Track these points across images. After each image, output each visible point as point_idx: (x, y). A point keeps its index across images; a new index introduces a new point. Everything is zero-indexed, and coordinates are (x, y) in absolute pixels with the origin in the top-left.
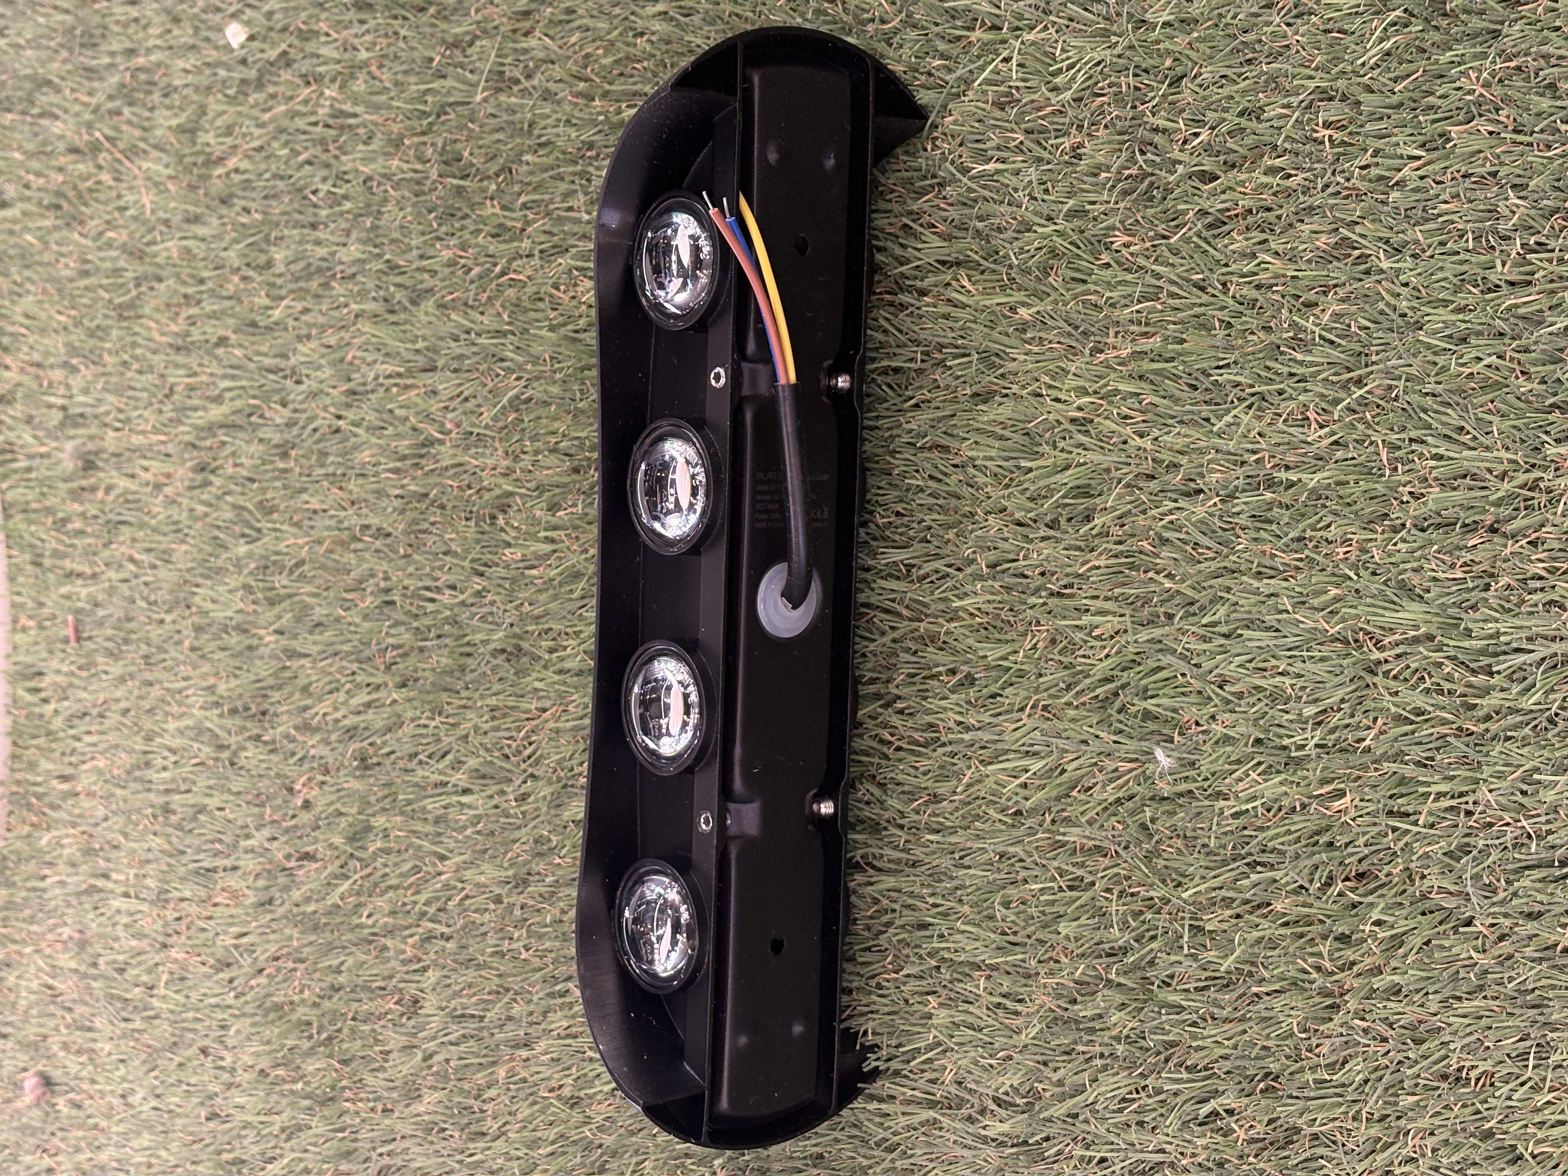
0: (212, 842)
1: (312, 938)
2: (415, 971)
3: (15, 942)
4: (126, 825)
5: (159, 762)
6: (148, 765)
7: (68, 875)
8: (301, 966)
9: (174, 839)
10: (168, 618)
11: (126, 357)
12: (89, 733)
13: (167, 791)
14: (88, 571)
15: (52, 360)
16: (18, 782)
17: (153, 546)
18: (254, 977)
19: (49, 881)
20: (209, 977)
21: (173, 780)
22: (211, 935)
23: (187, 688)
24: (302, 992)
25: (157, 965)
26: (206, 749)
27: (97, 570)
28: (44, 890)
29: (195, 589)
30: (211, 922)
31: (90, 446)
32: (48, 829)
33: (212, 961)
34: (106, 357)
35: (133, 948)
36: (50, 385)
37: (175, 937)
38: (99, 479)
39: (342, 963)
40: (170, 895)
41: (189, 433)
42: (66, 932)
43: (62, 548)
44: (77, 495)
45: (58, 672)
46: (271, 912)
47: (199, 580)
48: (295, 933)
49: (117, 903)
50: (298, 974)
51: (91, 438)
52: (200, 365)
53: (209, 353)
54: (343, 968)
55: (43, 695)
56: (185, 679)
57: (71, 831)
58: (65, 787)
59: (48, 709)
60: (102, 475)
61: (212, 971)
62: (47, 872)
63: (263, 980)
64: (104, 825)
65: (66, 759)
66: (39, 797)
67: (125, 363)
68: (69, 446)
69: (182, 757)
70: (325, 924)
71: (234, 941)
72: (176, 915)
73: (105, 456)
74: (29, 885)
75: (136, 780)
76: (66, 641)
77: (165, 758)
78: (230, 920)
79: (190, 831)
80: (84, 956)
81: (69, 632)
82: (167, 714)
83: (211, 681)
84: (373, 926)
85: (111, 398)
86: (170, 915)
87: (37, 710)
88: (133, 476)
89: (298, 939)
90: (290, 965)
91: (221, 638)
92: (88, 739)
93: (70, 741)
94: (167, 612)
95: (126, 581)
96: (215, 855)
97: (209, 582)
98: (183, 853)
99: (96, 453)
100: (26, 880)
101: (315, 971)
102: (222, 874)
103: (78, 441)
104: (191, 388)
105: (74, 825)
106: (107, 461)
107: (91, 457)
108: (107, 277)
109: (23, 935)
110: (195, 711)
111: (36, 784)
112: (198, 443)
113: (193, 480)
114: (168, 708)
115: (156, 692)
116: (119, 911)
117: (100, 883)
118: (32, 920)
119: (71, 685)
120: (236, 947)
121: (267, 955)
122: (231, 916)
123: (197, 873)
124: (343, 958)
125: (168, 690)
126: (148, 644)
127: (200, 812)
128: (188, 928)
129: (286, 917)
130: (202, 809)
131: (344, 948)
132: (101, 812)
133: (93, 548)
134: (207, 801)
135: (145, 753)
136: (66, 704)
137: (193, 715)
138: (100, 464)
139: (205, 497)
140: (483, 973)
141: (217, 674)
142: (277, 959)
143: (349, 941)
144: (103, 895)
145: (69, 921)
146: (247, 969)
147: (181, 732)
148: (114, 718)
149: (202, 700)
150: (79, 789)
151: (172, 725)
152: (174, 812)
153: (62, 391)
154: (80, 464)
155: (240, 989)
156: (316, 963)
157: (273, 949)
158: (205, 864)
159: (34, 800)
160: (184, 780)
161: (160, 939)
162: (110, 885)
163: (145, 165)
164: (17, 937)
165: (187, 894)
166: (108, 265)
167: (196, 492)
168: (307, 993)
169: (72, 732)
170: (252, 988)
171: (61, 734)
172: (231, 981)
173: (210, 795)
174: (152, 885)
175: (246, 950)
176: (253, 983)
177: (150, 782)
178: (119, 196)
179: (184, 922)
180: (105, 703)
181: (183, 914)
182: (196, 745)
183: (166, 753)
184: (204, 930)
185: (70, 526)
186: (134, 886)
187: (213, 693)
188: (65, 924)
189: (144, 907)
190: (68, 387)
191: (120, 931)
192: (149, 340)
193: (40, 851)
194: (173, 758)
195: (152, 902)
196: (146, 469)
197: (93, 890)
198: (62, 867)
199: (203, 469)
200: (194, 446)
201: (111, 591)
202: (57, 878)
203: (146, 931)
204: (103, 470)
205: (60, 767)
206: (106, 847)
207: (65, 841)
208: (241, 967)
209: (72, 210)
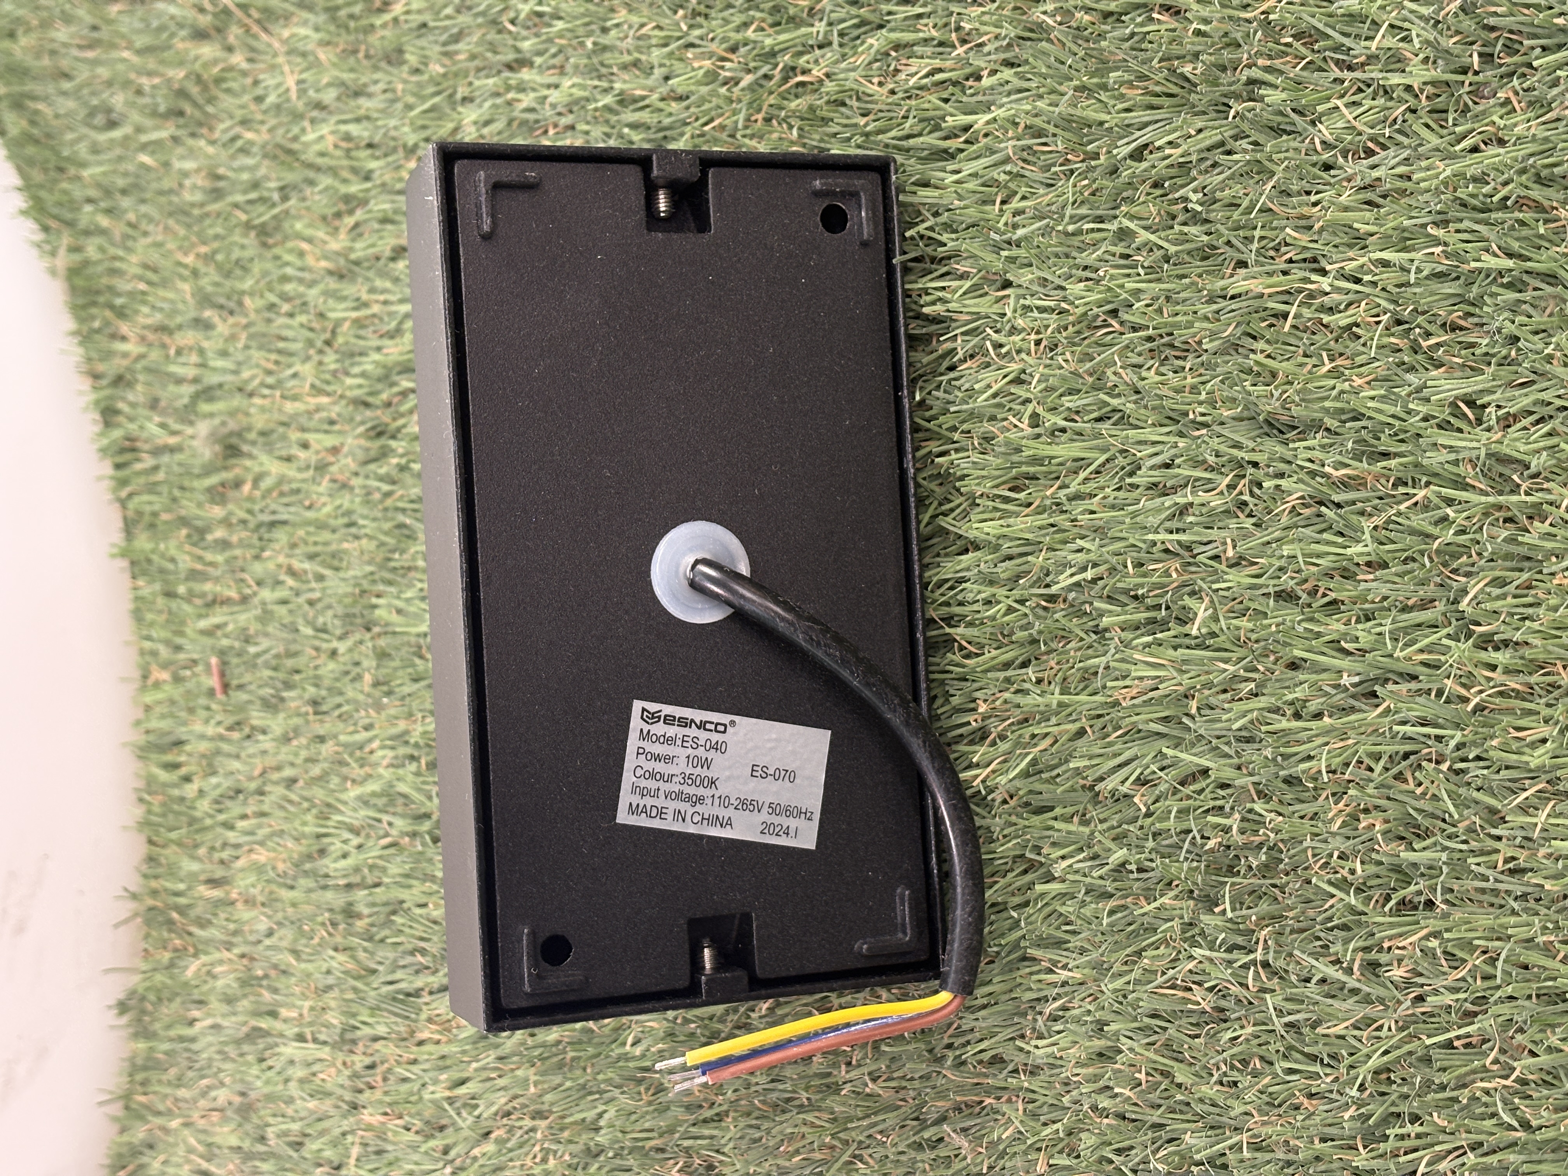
0: (412, 953)
1: (557, 1080)
2: (705, 1121)
3: (159, 1113)
4: (295, 941)
5: (337, 847)
6: (322, 852)
7: (224, 1016)
8: (543, 1124)
9: (362, 955)
10: (342, 647)
11: (272, 298)
12: (244, 817)
13: (349, 886)
14: (233, 594)
15: (179, 320)
16: (154, 893)
17: (319, 548)
18: (477, 1143)
19: (198, 1026)
20: (414, 1148)
21: (357, 870)
22: (416, 1087)
23: (370, 740)
24: (544, 1160)
25: (344, 1134)
26: (399, 822)
27: (248, 591)
28: (193, 1040)
29: (374, 601)
30: (415, 1068)
31: (232, 425)
32: (195, 955)
33: (418, 1124)
34: (248, 301)
35: (312, 1112)
36: (179, 352)
37: (367, 1094)
38: (247, 469)
39: (600, 1115)
40: (359, 1033)
41: (360, 386)
42: (222, 1096)
43: (199, 567)
44: (217, 495)
45: (202, 737)
46: (497, 1046)
47: (381, 587)
48: (531, 1074)
49: (290, 1050)
50: (539, 1135)
51: (232, 413)
52: (372, 290)
53: (383, 274)
54: (602, 1123)
55: (183, 771)
56: (367, 728)
57: (226, 955)
58: (216, 893)
59: (190, 790)
60: (248, 463)
61: (418, 1138)
62: (196, 1014)
63: (489, 1147)
64: (268, 942)
65: (217, 856)
66: (182, 910)
67: (272, 307)
68: (203, 428)
69: (368, 836)
70: (573, 1059)
71: (447, 1093)
72: (368, 1061)
73: (252, 436)
74: (172, 1033)
75: (306, 873)
76: (211, 693)
77: (345, 842)
78: (441, 1063)
79: (382, 941)
80: (248, 1127)
81: (214, 682)
82: (345, 779)
83: (402, 725)
84: (643, 1056)
85: (257, 355)
86: (359, 1061)
87: (176, 792)
88: (288, 459)
89: (536, 1084)
90: (528, 1123)
91: (414, 665)
92: (241, 824)
93: (220, 830)
94: (341, 638)
95: (284, 602)
96: (417, 972)
97: (393, 589)
98: (374, 972)
99: (239, 434)
100: (169, 1027)
101: (562, 1129)
102: (427, 998)
103: (217, 421)
104: (359, 323)
105: (229, 946)
106: (254, 443)
107: (234, 441)
108: (245, 192)
109: (169, 1103)
110: (381, 770)
111: (177, 894)
112: (370, 400)
113: (367, 450)
114: (345, 770)
115: (328, 749)
116: (292, 1062)
117: (264, 1024)
118: (179, 1082)
119: (218, 752)
120: (451, 1101)
121: (494, 1109)
122: (443, 1057)
123: (394, 999)
124: (601, 1108)
125: (345, 745)
126: (317, 686)
127: (394, 913)
128: (385, 1079)
129: (520, 1054)
130: (397, 907)
131: (601, 1092)
132: (263, 925)
133: (240, 563)
134: (404, 894)
135: (319, 836)
136: (214, 780)
137: (380, 776)
138: (245, 448)
139: (383, 471)
140: (809, 1117)
141: (410, 715)
142: (508, 1114)
143: (608, 1081)
144: (270, 1040)
145: (227, 1080)
146: (466, 1133)
147: (364, 801)
148: (277, 792)
149: (390, 754)
150: (234, 896)
151: (354, 792)
152: (359, 916)
153: (194, 358)
154: (217, 448)
155: (458, 1162)
156: (563, 1117)
157: (501, 1100)
158: (402, 985)
159: (175, 915)
160: (372, 867)
161: (348, 1096)
162: (278, 1025)
163: (286, 33)
164: (161, 1107)
165: (382, 1030)
166: (245, 176)
167: (372, 467)
168: (552, 1162)
169: (221, 817)
170: (475, 1159)
171: (208, 822)
172: (446, 1152)
173: (410, 887)
174: (335, 1022)
175: (465, 1105)
176: (476, 1152)
177: (327, 876)
178: (256, 83)
179: (380, 1070)
180: (263, 773)
181: (377, 1058)
182: (385, 818)
183: (346, 835)
184: (405, 1080)
185: (210, 537)
186: (311, 1024)
187: (407, 743)
188: (222, 1084)
189: (325, 1053)
190: (201, 352)
191: (293, 1089)
192: (302, 269)
193: (186, 984)
194: (356, 841)
195: (335, 1046)
196: (305, 446)
197: (256, 1034)
198: (215, 1004)
199: (380, 434)
200: (367, 405)
201: (266, 616)
202: (209, 1022)
203: (329, 1086)
204: (250, 456)
205: (209, 866)
206: (273, 973)
207: (218, 969)
208: (458, 1129)
209: (197, 114)
